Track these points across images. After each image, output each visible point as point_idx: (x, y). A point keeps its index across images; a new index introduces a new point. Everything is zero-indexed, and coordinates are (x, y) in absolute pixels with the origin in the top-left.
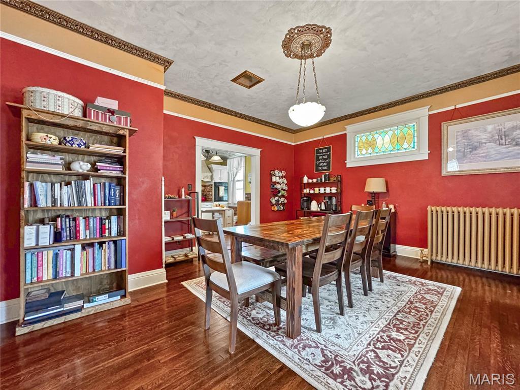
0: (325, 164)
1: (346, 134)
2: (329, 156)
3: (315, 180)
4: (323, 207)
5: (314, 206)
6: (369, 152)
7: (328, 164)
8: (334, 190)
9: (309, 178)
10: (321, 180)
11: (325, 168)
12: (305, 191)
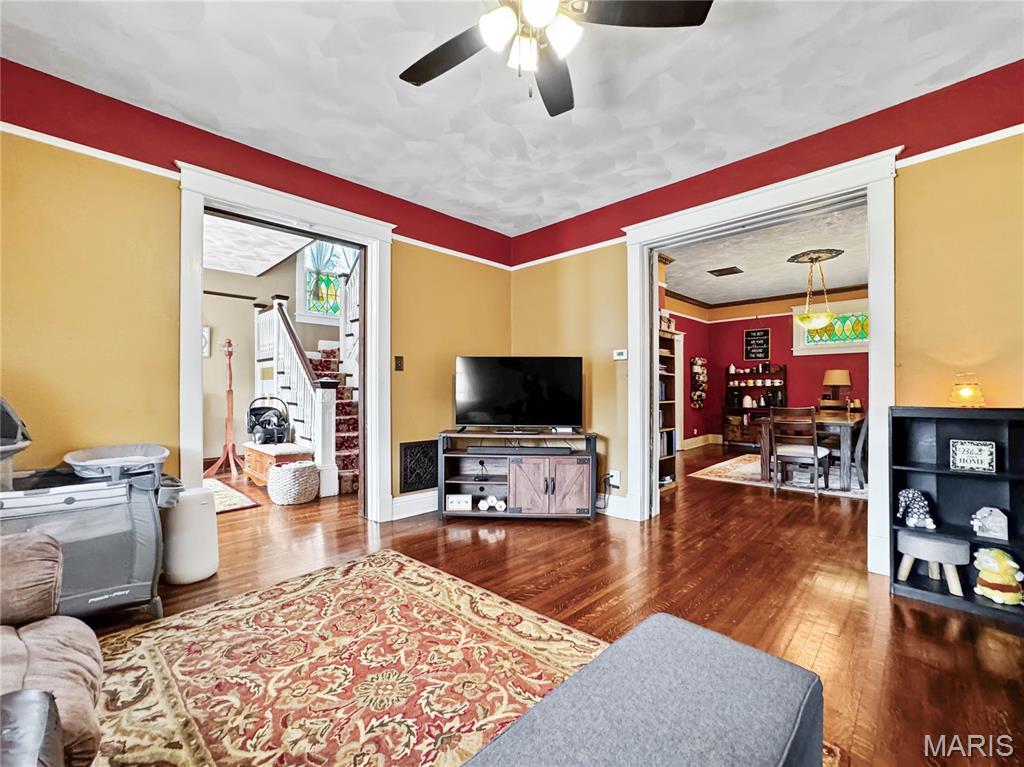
0: (760, 351)
1: (791, 316)
2: (766, 341)
3: (748, 371)
4: (763, 403)
5: (748, 402)
6: (824, 338)
7: (766, 351)
8: (777, 383)
9: (737, 368)
10: (758, 370)
11: (760, 355)
12: (731, 383)
